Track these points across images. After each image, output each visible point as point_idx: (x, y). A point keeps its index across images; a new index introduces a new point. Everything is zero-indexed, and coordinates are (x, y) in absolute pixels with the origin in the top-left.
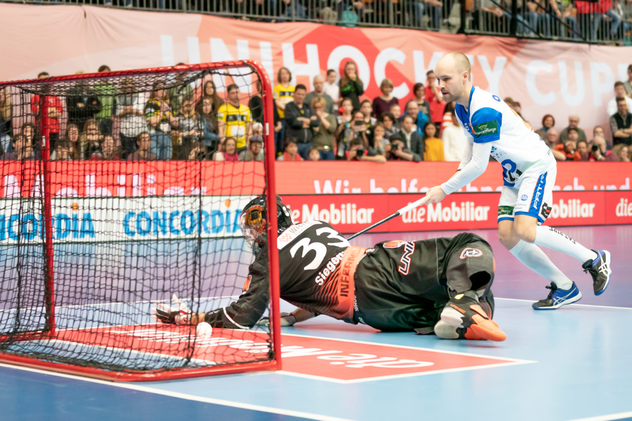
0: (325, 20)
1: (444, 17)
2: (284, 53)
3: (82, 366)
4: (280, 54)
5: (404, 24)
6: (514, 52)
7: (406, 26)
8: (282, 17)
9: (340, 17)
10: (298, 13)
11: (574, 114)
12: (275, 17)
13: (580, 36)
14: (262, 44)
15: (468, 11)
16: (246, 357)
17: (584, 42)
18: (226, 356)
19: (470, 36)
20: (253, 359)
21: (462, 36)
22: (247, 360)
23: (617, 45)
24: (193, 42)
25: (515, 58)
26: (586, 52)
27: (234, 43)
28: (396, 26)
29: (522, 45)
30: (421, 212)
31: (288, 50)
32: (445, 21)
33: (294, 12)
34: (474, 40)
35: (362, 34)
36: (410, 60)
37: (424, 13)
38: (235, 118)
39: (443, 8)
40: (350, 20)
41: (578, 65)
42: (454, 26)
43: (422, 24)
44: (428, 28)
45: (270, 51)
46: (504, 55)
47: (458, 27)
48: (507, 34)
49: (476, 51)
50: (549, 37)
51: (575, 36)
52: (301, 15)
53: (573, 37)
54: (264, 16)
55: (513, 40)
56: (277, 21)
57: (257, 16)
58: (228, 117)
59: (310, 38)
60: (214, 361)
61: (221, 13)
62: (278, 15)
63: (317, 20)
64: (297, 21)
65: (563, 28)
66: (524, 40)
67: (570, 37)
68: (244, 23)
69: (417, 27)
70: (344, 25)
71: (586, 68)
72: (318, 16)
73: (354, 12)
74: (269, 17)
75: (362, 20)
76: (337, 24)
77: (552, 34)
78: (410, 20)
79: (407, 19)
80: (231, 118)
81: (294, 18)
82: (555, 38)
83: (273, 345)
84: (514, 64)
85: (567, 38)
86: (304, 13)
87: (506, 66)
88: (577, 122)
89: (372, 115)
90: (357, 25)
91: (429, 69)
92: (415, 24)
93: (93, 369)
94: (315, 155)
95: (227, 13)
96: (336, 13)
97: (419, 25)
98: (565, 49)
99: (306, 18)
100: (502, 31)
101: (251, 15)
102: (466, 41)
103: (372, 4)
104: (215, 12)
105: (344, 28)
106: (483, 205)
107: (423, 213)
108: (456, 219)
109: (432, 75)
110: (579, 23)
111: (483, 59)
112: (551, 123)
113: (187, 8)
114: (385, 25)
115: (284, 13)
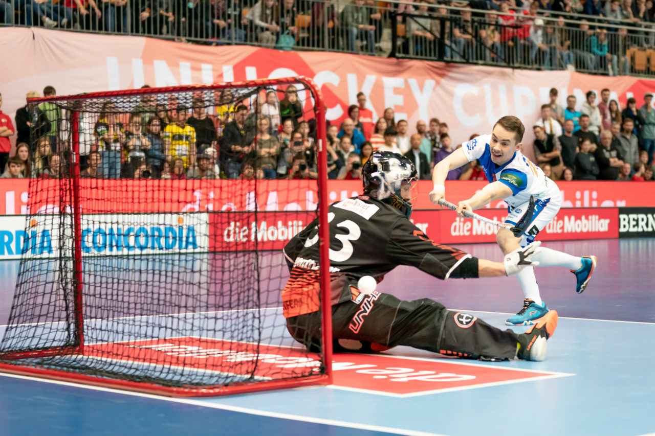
0: (264, 44)
1: (376, 41)
2: (224, 75)
3: (135, 382)
4: (220, 76)
5: (338, 48)
6: (442, 75)
7: (340, 50)
8: (222, 40)
9: (277, 41)
10: (237, 37)
12: (215, 40)
13: (505, 60)
14: (204, 66)
15: (399, 37)
17: (509, 67)
19: (400, 60)
21: (394, 60)
23: (539, 69)
24: (138, 64)
25: (443, 81)
26: (509, 76)
27: (177, 65)
28: (331, 49)
29: (449, 69)
31: (228, 72)
32: (377, 45)
33: (233, 35)
35: (300, 58)
36: (344, 83)
37: (357, 38)
38: (180, 137)
39: (376, 31)
40: (287, 43)
41: (502, 88)
42: (385, 52)
43: (355, 48)
44: (360, 52)
45: (210, 73)
46: (433, 79)
47: (389, 51)
48: (435, 58)
49: (405, 75)
50: (475, 61)
51: (499, 59)
52: (240, 38)
53: (497, 61)
54: (204, 39)
55: (441, 64)
56: (218, 44)
58: (174, 136)
59: (249, 61)
62: (218, 38)
63: (256, 43)
64: (237, 44)
65: (488, 52)
66: (452, 64)
69: (350, 51)
70: (281, 48)
71: (510, 91)
72: (257, 39)
73: (290, 36)
74: (210, 40)
75: (298, 44)
76: (275, 48)
77: (477, 59)
78: (343, 44)
79: (341, 43)
80: (176, 137)
81: (234, 41)
82: (480, 62)
83: (324, 360)
84: (442, 87)
85: (491, 63)
86: (243, 37)
87: (434, 89)
89: (309, 135)
90: (293, 49)
92: (349, 49)
93: (148, 385)
96: (274, 38)
97: (352, 49)
98: (490, 73)
99: (245, 41)
100: (430, 55)
101: (193, 38)
102: (398, 64)
104: (158, 35)
105: (281, 51)
109: (362, 96)
110: (503, 48)
111: (413, 82)
113: (132, 31)
114: (321, 48)
115: (224, 36)
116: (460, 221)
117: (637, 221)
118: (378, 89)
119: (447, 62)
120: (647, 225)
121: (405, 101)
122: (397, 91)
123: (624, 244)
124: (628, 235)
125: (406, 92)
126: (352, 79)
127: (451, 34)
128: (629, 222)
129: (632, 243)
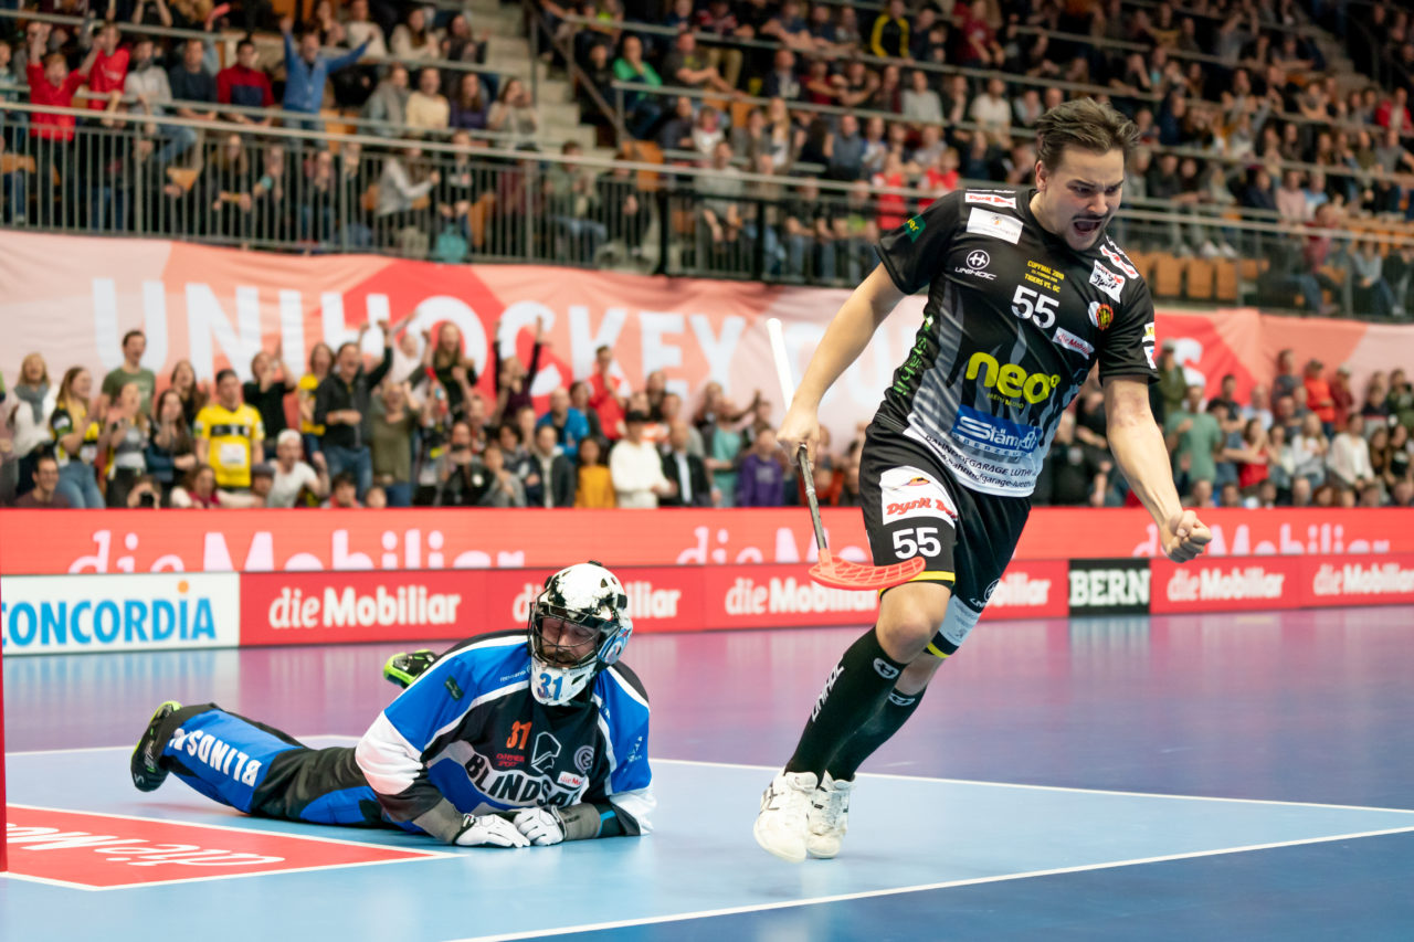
0: (406, 251)
2: (325, 312)
4: (318, 313)
6: (759, 309)
7: (559, 262)
8: (323, 245)
9: (432, 244)
10: (354, 239)
12: (309, 245)
14: (285, 295)
19: (676, 280)
21: (661, 281)
24: (155, 292)
25: (759, 319)
27: (232, 293)
28: (539, 259)
29: (773, 296)
31: (333, 306)
32: (635, 251)
33: (345, 236)
34: (685, 287)
35: (474, 277)
36: (563, 324)
38: (226, 430)
42: (648, 262)
45: (298, 308)
46: (739, 314)
47: (655, 263)
49: (687, 308)
52: (359, 241)
55: (757, 286)
56: (314, 253)
57: (276, 244)
58: (213, 427)
59: (375, 284)
61: (208, 237)
62: (316, 238)
66: (778, 287)
68: (246, 255)
69: (577, 264)
70: (440, 260)
72: (392, 243)
78: (563, 250)
79: (559, 248)
80: (218, 430)
84: (757, 329)
87: (743, 335)
92: (575, 259)
94: (378, 498)
95: (220, 238)
96: (425, 239)
99: (369, 246)
100: (737, 271)
101: (265, 242)
102: (670, 288)
111: (701, 322)
113: (145, 229)
114: (518, 258)
115: (326, 236)
117: (1106, 584)
118: (631, 334)
119: (769, 284)
120: (1126, 590)
121: (685, 357)
122: (668, 339)
123: (1079, 628)
124: (1087, 612)
125: (686, 340)
126: (579, 317)
127: (780, 230)
128: (1089, 586)
129: (1096, 626)
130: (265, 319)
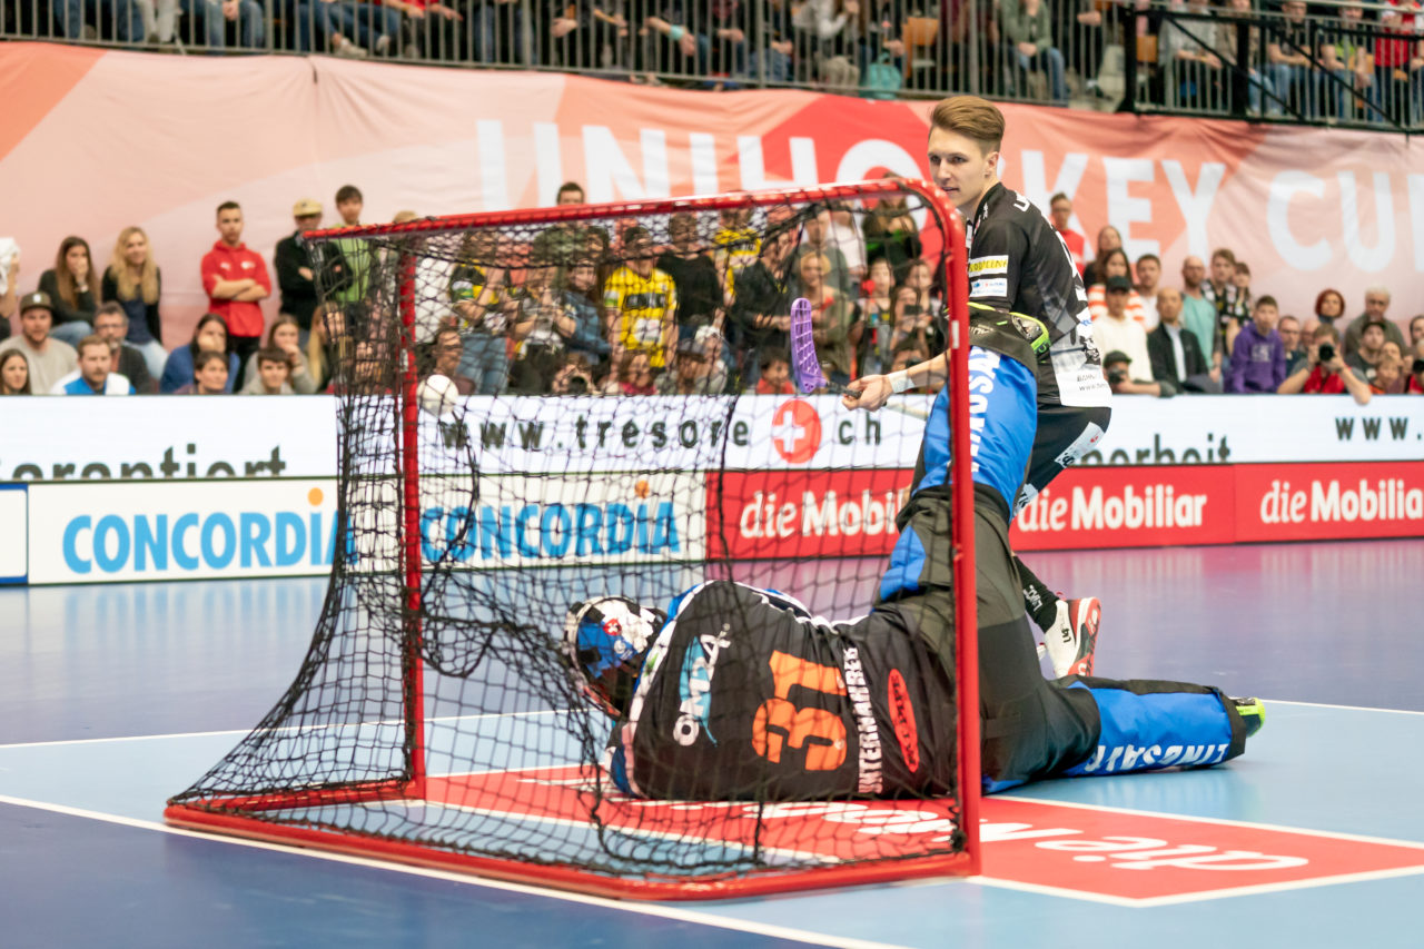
0: (833, 85)
1: (1088, 76)
2: (743, 158)
4: (734, 159)
5: (1001, 92)
6: (1241, 153)
7: (1007, 98)
8: (737, 79)
10: (772, 69)
11: (1377, 286)
13: (1388, 116)
14: (696, 138)
15: (1141, 64)
16: (904, 845)
18: (859, 843)
19: (1145, 118)
20: (919, 849)
21: (1129, 118)
22: (906, 851)
24: (547, 135)
25: (1243, 166)
26: (1398, 152)
27: (635, 136)
29: (1258, 137)
30: (1059, 507)
31: (751, 151)
32: (1091, 84)
33: (763, 66)
34: (1155, 126)
35: (912, 116)
36: (1014, 172)
38: (643, 302)
40: (885, 83)
41: (1381, 179)
42: (1109, 99)
45: (711, 152)
46: (1220, 159)
47: (1119, 98)
48: (1226, 113)
49: (1158, 151)
50: (1318, 118)
51: (1375, 114)
52: (777, 73)
53: (1370, 118)
54: (697, 77)
55: (1240, 126)
56: (727, 88)
57: (684, 76)
58: (627, 298)
59: (798, 125)
60: (835, 854)
61: (606, 71)
62: (728, 73)
63: (813, 85)
64: (770, 87)
65: (1347, 98)
66: (1264, 126)
67: (1362, 121)
70: (871, 94)
71: (1398, 185)
72: (815, 75)
73: (892, 67)
74: (709, 78)
75: (909, 84)
77: (1323, 113)
78: (1014, 85)
79: (1008, 80)
80: (634, 301)
81: (764, 80)
82: (1331, 120)
83: (961, 817)
84: (1241, 179)
85: (1356, 121)
86: (785, 70)
87: (1222, 184)
88: (1384, 303)
89: (933, 293)
90: (898, 96)
91: (1057, 191)
96: (856, 70)
98: (1351, 146)
99: (790, 79)
100: (1214, 106)
101: (671, 75)
102: (1138, 128)
103: (933, 48)
104: (592, 70)
105: (871, 101)
106: (1193, 492)
107: (1064, 510)
108: (1133, 523)
109: (1062, 203)
111: (1174, 168)
112: (1336, 307)
113: (534, 61)
115: (740, 68)
116: (1282, 490)
118: (1094, 182)
121: (1155, 212)
122: (1135, 189)
125: (1158, 191)
126: (1032, 163)
130: (673, 167)
